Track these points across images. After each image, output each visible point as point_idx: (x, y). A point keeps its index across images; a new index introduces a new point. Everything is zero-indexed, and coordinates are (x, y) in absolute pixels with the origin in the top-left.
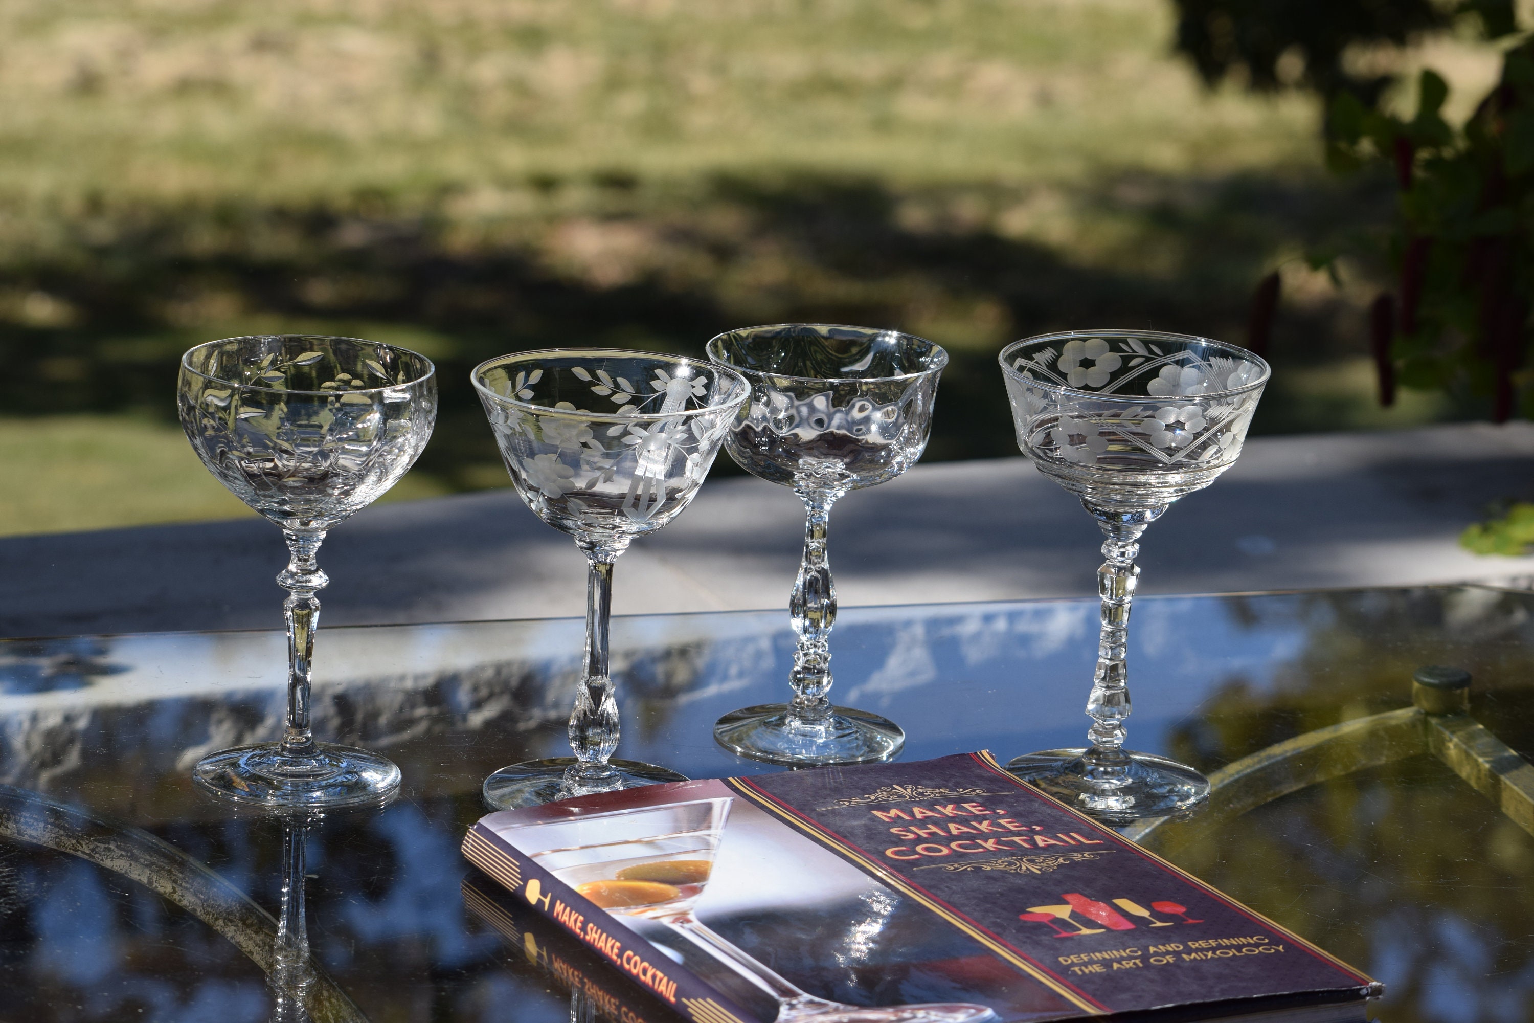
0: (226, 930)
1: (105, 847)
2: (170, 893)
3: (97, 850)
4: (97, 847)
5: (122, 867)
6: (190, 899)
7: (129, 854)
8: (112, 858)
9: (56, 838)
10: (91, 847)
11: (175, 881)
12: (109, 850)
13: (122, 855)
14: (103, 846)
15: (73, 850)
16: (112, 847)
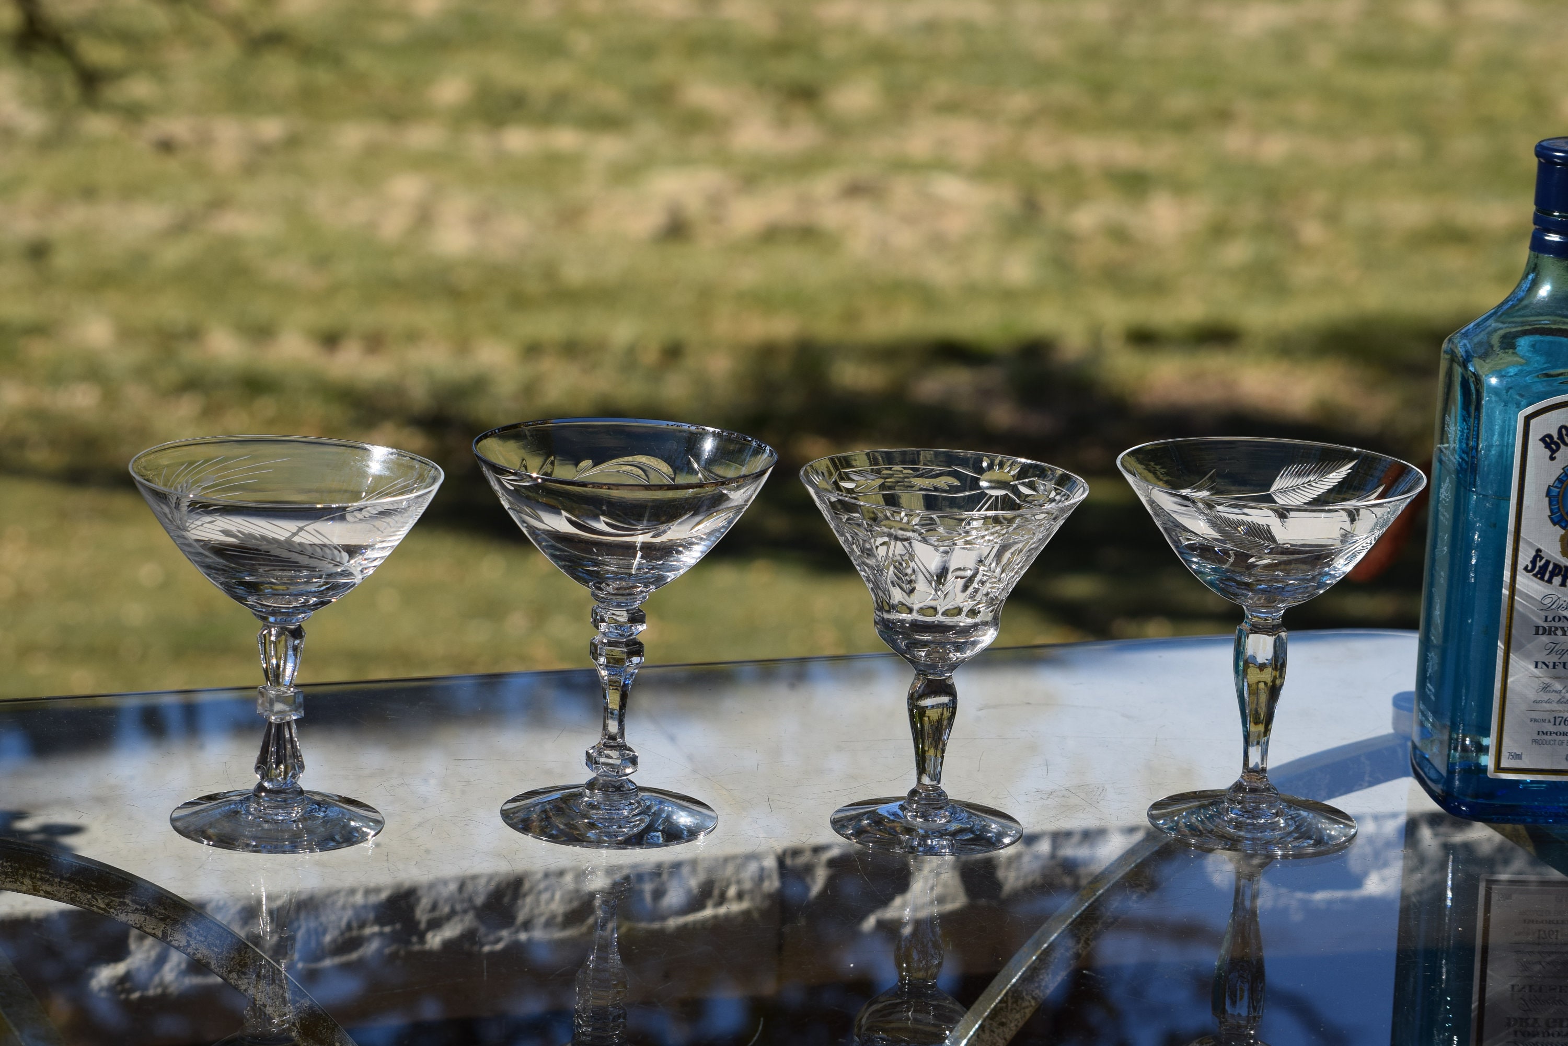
0: (240, 983)
1: (120, 902)
2: (184, 947)
3: (112, 904)
4: (112, 901)
5: (137, 922)
6: (204, 952)
7: (144, 908)
8: (127, 912)
9: (72, 893)
10: (107, 901)
11: (189, 935)
12: (125, 904)
13: (137, 909)
14: (118, 900)
15: (88, 905)
16: (127, 901)
